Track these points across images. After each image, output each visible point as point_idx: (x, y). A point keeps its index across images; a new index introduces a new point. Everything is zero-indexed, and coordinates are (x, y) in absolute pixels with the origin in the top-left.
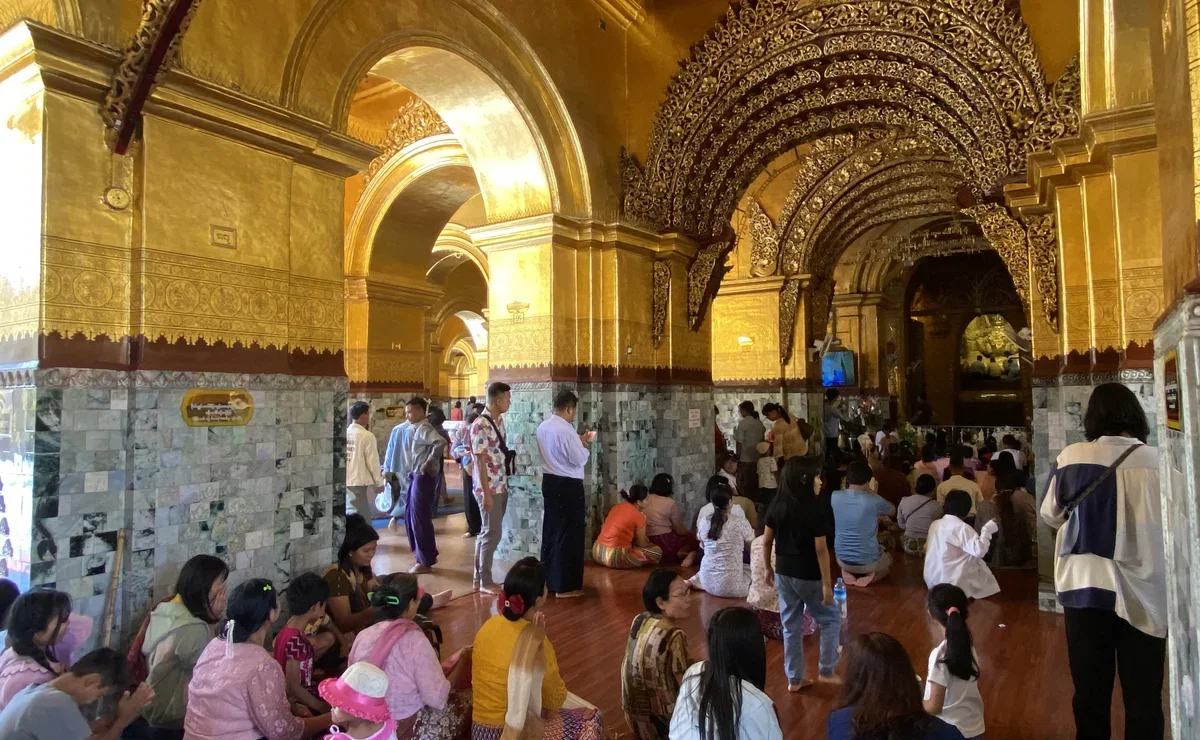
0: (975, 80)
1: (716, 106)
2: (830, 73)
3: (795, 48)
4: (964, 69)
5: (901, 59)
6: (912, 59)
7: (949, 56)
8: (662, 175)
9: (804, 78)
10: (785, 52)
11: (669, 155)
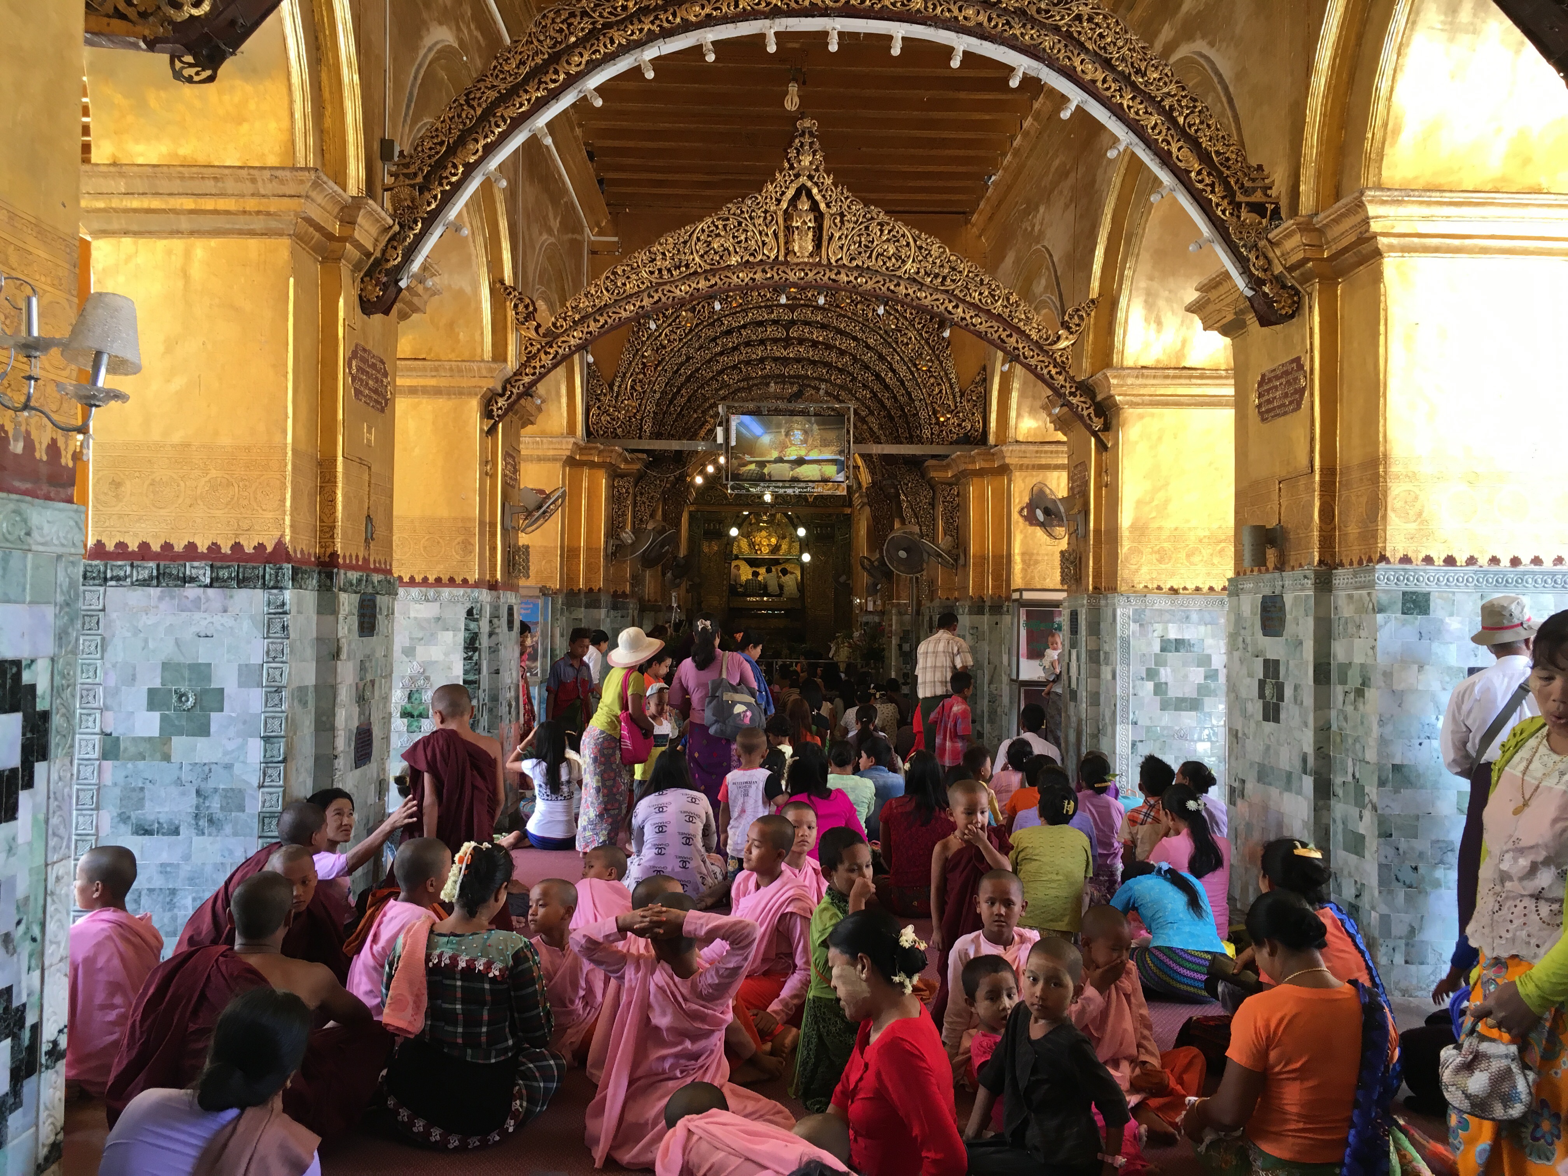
0: (912, 373)
1: (690, 340)
2: (794, 333)
3: (770, 306)
4: (905, 363)
5: (855, 339)
6: (866, 342)
7: (895, 350)
8: (632, 394)
9: (771, 331)
10: (761, 307)
11: (641, 376)
